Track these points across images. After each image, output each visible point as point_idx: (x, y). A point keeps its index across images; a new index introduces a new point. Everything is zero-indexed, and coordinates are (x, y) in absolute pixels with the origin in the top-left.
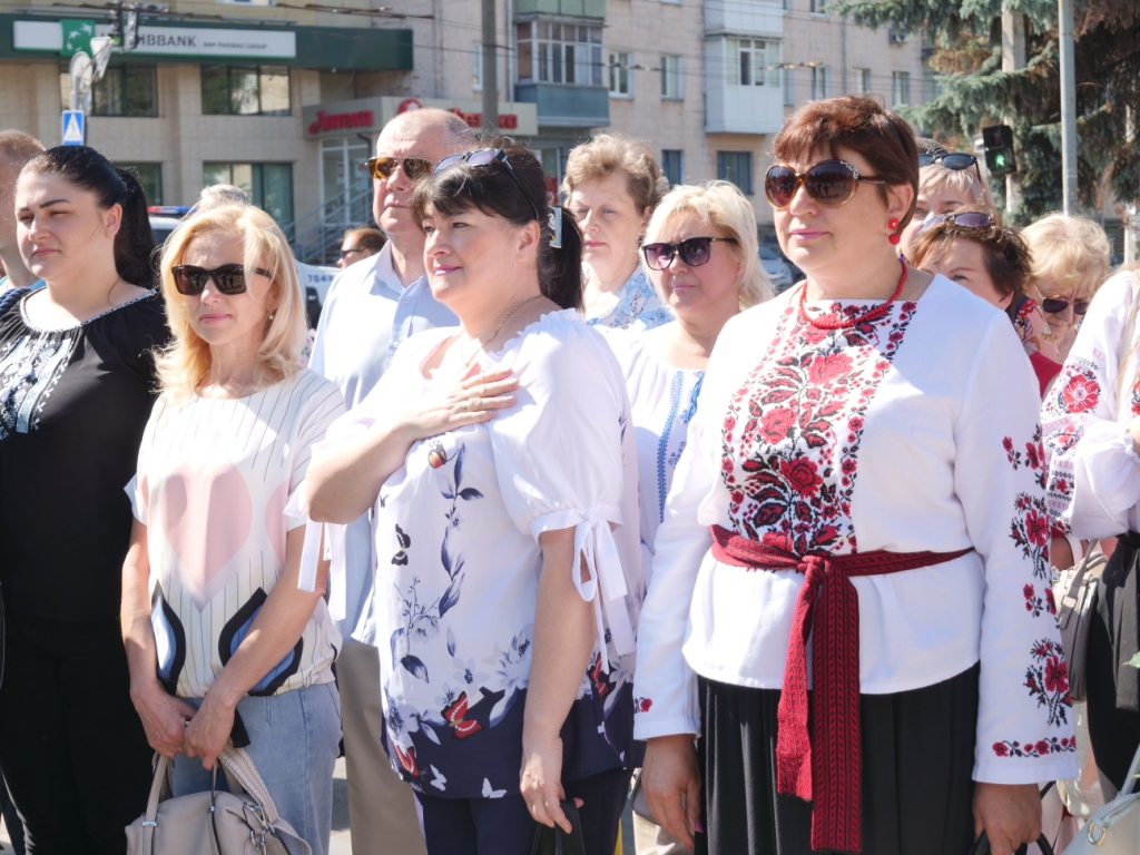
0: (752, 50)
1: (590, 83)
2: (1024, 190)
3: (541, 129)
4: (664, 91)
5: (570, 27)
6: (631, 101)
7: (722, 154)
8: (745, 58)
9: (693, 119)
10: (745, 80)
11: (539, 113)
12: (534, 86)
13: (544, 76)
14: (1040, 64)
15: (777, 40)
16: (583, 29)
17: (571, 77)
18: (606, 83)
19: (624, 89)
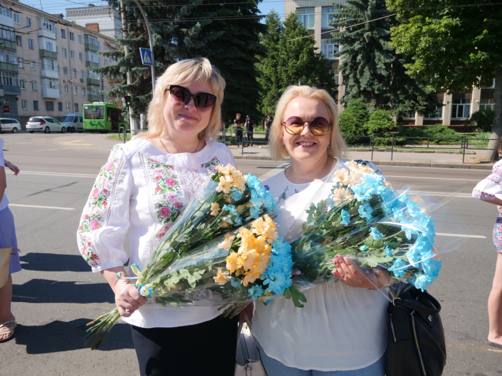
0: (52, 81)
1: (16, 85)
2: (133, 110)
3: (5, 95)
4: (33, 88)
5: (10, 73)
6: (25, 90)
7: (47, 102)
8: (51, 83)
9: (40, 95)
10: (51, 87)
11: (4, 91)
12: (2, 86)
13: (5, 83)
14: (136, 83)
15: (57, 79)
16: (13, 74)
17: (11, 84)
18: (19, 86)
19: (24, 87)
